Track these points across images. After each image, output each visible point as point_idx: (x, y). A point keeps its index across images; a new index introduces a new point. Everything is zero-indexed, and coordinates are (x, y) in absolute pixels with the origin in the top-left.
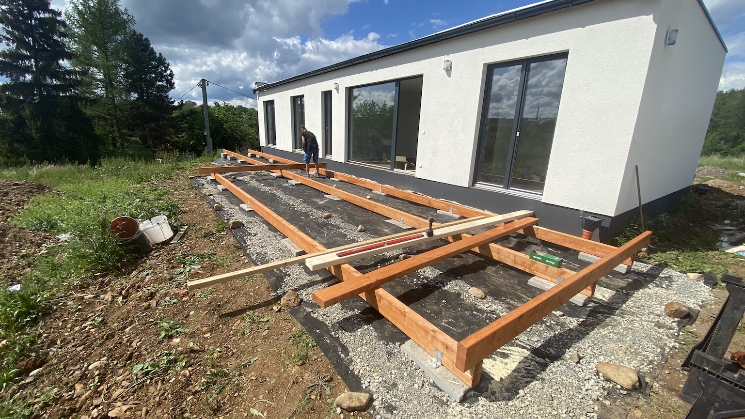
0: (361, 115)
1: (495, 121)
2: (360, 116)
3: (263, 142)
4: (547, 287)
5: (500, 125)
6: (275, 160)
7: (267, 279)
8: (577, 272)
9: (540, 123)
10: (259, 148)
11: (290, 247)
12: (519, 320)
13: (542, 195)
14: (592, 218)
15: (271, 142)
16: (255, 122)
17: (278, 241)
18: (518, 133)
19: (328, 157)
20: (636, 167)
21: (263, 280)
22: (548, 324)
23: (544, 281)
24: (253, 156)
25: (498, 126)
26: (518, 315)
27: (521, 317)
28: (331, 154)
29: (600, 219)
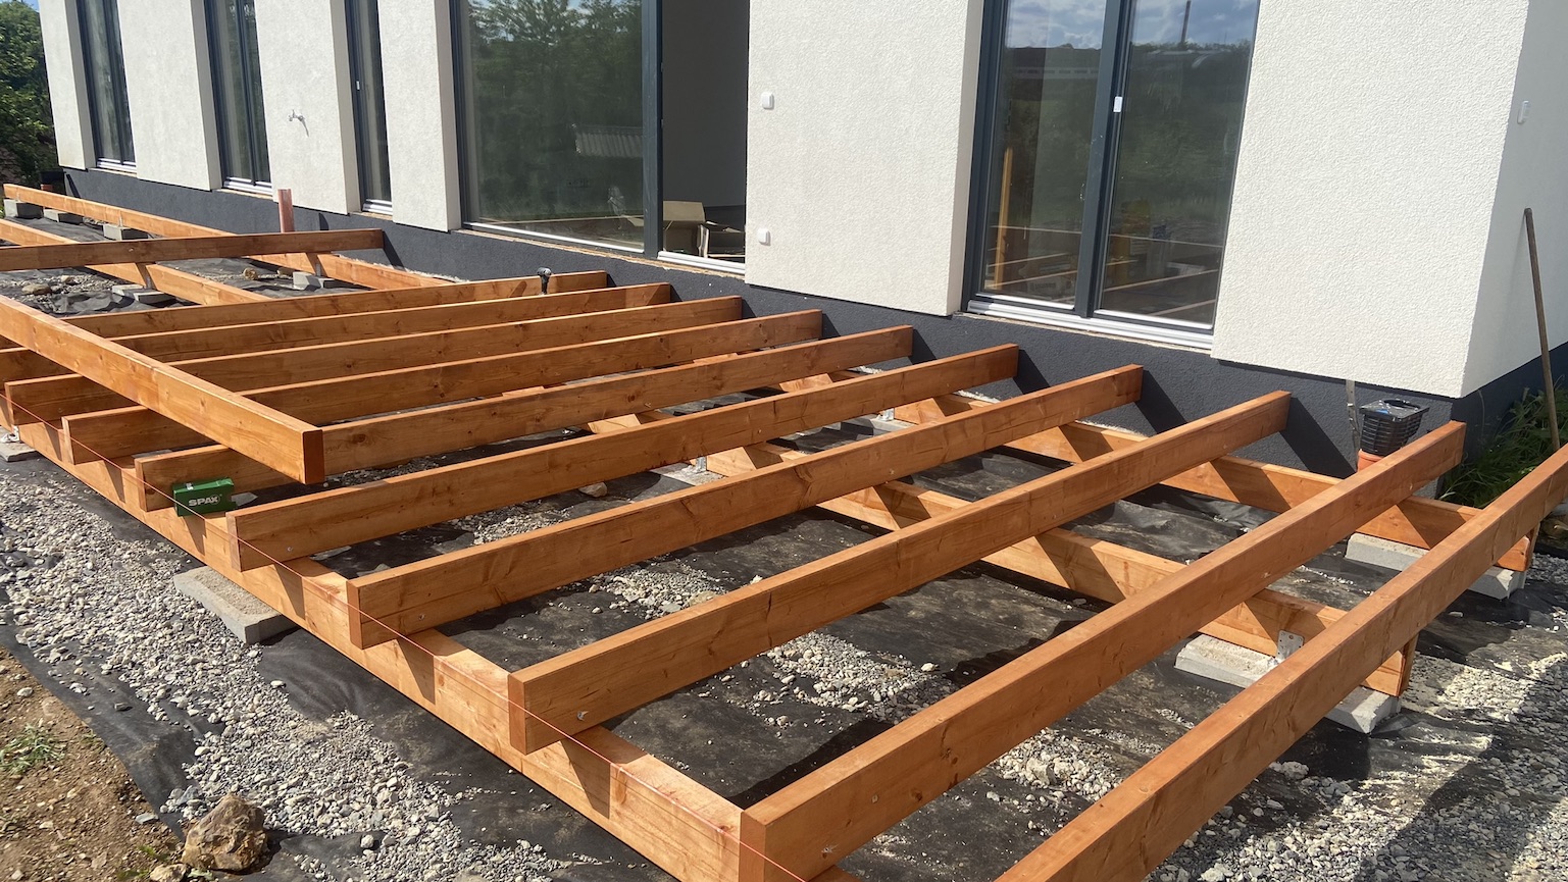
0: (512, 31)
1: (1033, 57)
2: (503, 34)
3: (71, 149)
4: (1246, 674)
5: (1051, 74)
6: (130, 225)
7: (117, 753)
8: (1347, 609)
9: (1198, 62)
10: (56, 179)
11: (216, 604)
12: (1154, 810)
13: (1210, 332)
14: (1388, 409)
15: (108, 147)
16: (30, 64)
17: (159, 584)
18: (1119, 101)
19: (377, 209)
20: (1528, 214)
21: (96, 758)
22: (1258, 812)
23: (1233, 650)
24: (28, 213)
25: (1046, 77)
26: (1151, 793)
27: (1160, 796)
28: (387, 194)
29: (1416, 410)
